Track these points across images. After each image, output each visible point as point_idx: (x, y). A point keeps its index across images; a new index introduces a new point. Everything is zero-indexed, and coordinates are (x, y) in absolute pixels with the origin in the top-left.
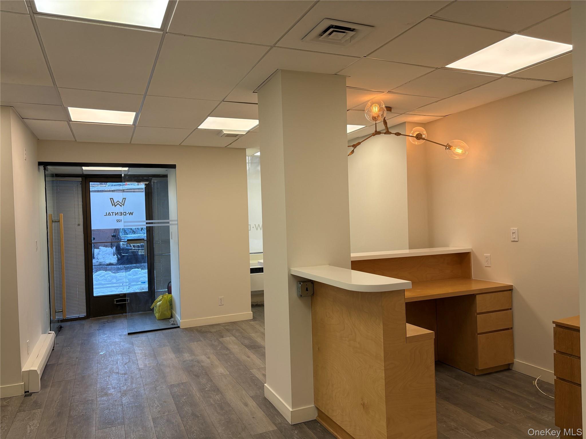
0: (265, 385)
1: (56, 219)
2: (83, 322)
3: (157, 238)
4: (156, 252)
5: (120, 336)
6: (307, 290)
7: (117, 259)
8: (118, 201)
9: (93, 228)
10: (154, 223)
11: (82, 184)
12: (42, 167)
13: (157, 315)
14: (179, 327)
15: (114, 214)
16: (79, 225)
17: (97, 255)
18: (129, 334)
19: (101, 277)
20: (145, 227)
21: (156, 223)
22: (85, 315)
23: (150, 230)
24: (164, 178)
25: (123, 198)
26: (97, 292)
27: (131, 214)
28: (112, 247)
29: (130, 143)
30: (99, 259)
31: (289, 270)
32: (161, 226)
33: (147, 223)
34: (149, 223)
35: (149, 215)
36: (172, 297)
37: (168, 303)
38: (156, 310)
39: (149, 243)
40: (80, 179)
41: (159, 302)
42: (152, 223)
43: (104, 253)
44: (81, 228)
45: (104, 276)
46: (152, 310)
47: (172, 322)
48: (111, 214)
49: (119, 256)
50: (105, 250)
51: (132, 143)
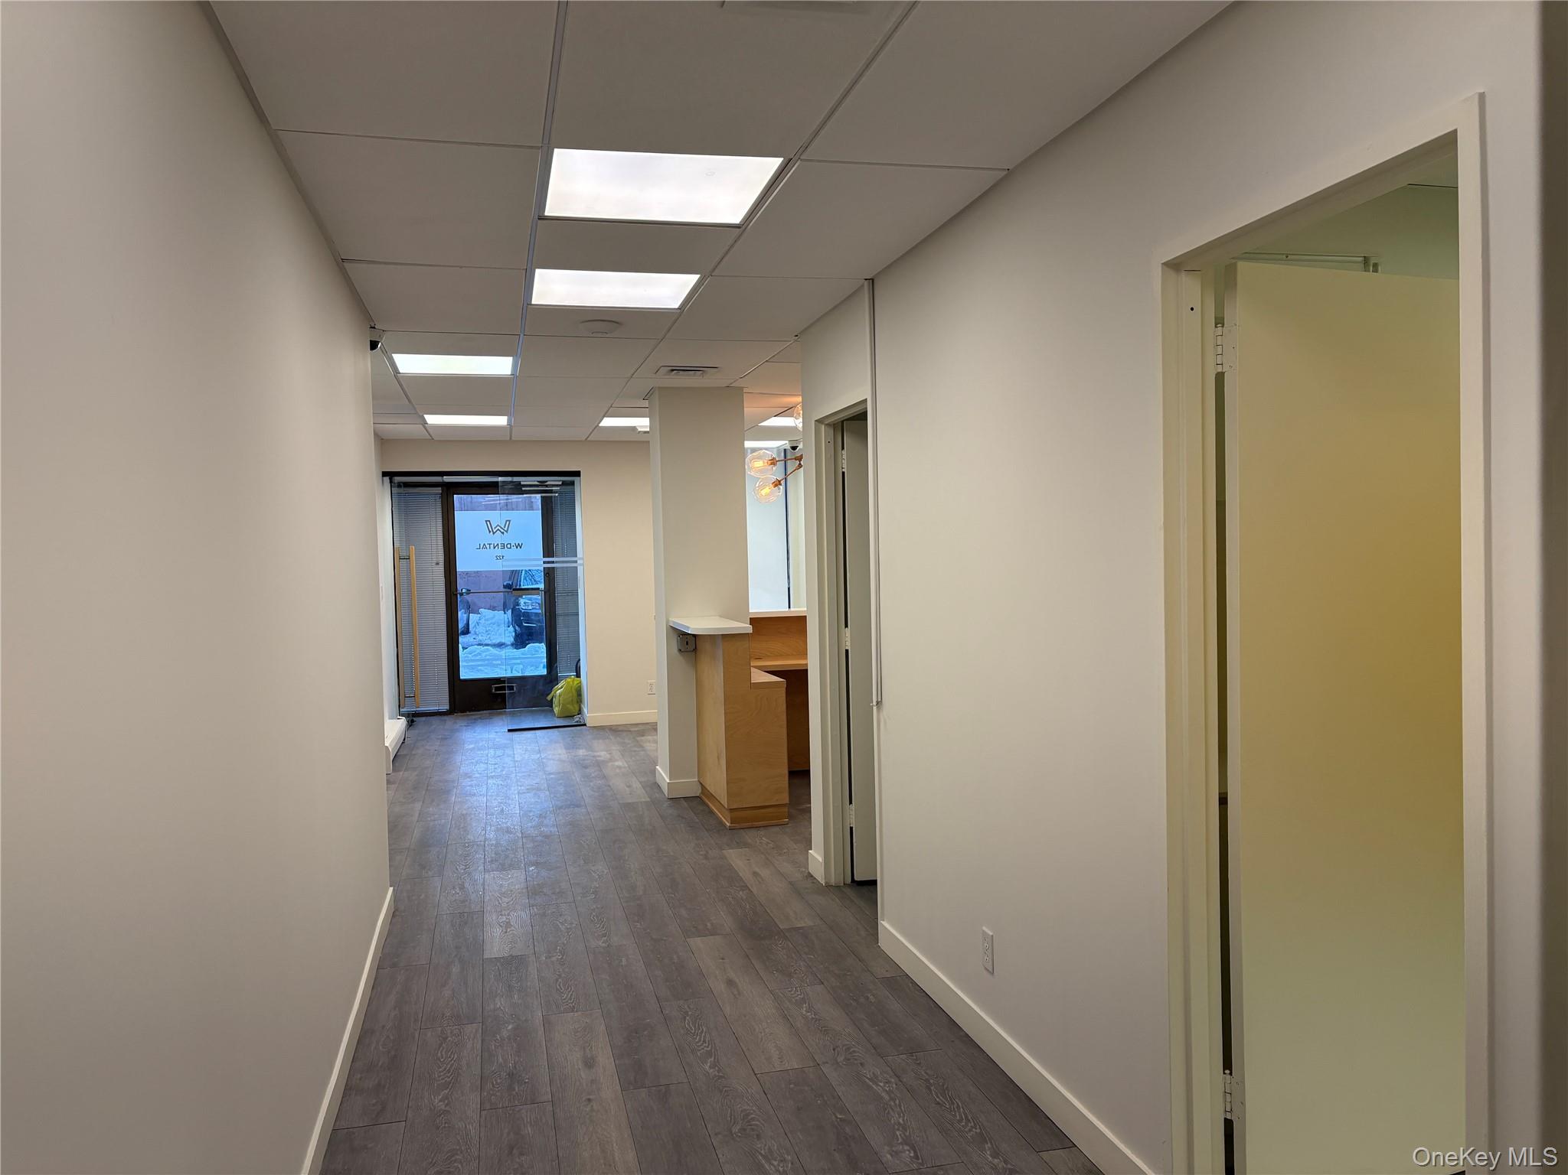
0: (657, 767)
1: (405, 554)
2: (445, 718)
3: (560, 586)
4: (559, 610)
5: (496, 732)
6: (687, 644)
7: (514, 634)
8: (498, 525)
9: (459, 569)
10: (557, 562)
11: (442, 497)
12: (387, 479)
13: (556, 710)
14: (585, 725)
15: (492, 546)
16: (437, 564)
17: (475, 626)
18: (509, 731)
19: (475, 655)
20: (542, 569)
21: (559, 562)
22: (448, 708)
23: (549, 574)
24: (569, 487)
25: (507, 521)
26: (465, 674)
27: (519, 546)
28: (505, 609)
29: (511, 439)
30: (478, 635)
31: (668, 621)
32: (567, 567)
33: (544, 562)
34: (549, 562)
35: (548, 551)
36: (580, 682)
37: (575, 694)
38: (556, 701)
39: (548, 594)
40: (439, 490)
41: (559, 690)
42: (553, 562)
43: (489, 622)
44: (441, 569)
45: (480, 654)
46: (550, 704)
47: (577, 719)
48: (488, 546)
49: (517, 628)
50: (491, 616)
51: (513, 439)
